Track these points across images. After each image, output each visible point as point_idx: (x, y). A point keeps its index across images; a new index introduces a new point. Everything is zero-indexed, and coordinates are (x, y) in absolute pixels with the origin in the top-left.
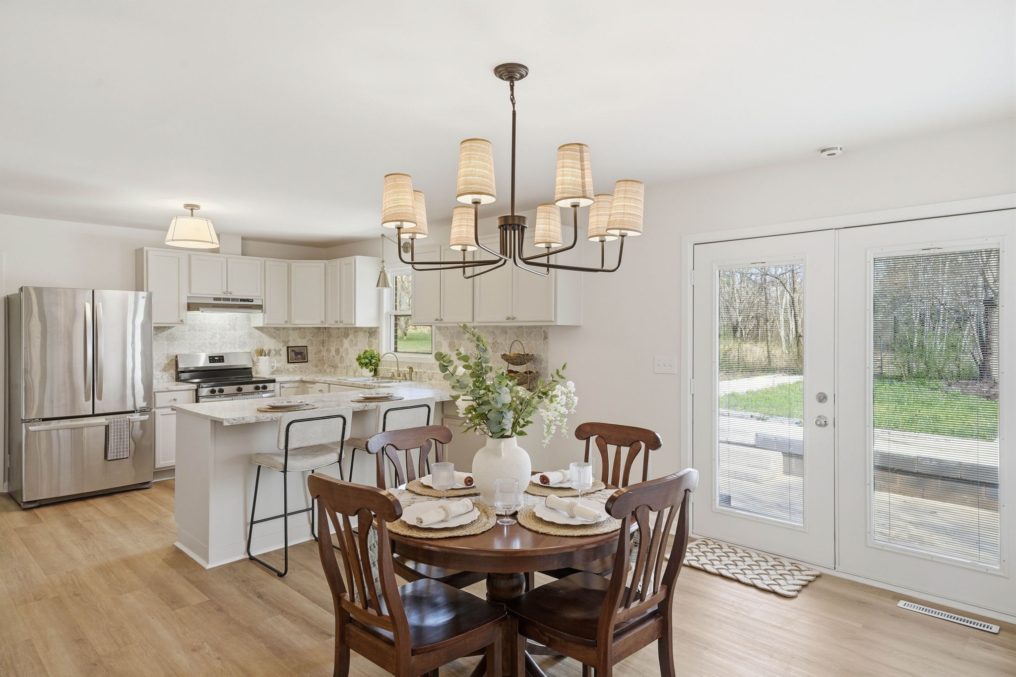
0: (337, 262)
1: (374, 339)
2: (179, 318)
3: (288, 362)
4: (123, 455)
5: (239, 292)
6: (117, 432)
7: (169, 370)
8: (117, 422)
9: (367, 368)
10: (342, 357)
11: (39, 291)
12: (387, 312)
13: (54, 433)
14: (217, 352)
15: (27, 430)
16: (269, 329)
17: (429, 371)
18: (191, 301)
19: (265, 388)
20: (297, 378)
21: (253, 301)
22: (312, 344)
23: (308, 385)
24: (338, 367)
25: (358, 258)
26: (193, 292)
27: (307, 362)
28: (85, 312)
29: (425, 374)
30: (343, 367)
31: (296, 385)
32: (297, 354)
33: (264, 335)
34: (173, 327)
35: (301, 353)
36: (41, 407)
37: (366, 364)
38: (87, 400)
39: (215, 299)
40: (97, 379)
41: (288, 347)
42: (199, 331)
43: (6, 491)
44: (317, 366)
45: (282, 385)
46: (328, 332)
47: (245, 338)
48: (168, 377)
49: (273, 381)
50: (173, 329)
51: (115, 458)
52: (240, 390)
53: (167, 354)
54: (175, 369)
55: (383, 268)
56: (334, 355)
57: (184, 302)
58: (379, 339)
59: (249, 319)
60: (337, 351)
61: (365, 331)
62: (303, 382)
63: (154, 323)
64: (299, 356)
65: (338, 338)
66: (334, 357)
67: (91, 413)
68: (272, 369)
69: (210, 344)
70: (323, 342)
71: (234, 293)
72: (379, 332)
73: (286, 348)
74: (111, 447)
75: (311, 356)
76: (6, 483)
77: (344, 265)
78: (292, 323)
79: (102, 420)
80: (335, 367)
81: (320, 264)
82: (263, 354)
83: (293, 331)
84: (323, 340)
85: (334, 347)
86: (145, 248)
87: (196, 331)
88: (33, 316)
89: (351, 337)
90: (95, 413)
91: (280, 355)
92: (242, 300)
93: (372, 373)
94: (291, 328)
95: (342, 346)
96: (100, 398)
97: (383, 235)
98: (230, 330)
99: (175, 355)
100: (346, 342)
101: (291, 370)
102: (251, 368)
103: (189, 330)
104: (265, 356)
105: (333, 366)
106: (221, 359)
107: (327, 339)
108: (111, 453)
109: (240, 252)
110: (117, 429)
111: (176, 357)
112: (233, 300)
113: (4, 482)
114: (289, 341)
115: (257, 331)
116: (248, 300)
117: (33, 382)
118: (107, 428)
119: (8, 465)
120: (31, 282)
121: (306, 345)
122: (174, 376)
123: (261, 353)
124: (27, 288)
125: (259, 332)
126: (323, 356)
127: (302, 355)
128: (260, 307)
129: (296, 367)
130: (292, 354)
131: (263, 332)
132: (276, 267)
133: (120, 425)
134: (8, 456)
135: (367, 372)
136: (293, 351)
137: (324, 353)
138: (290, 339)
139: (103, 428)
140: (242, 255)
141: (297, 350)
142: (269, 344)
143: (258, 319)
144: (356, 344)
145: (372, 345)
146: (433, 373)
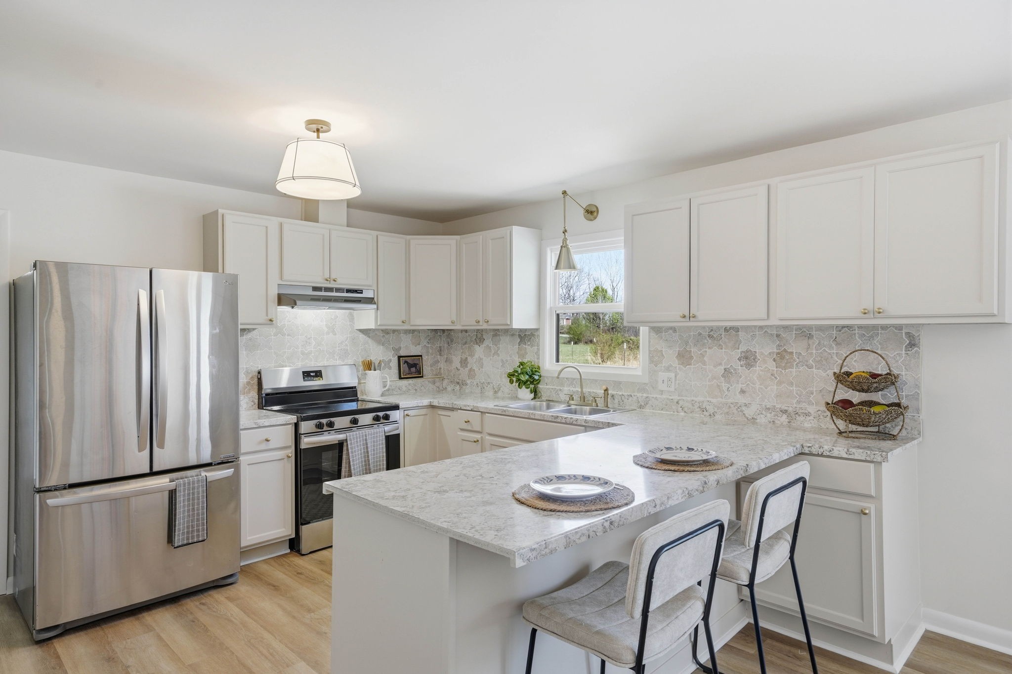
0: (479, 237)
1: (529, 345)
2: (267, 315)
3: (400, 378)
4: (198, 536)
5: (345, 280)
6: (189, 500)
7: (249, 392)
8: (189, 483)
9: (527, 388)
10: (471, 370)
11: (63, 267)
12: (551, 307)
13: (85, 508)
14: (312, 366)
15: (43, 505)
16: (376, 332)
17: (639, 395)
18: (283, 292)
19: (387, 417)
20: (426, 402)
21: (362, 293)
22: (428, 352)
23: (441, 412)
24: (466, 385)
25: (515, 229)
26: (285, 277)
27: (422, 377)
28: (138, 304)
29: (630, 399)
30: (475, 383)
31: (424, 411)
32: (410, 366)
33: (370, 341)
34: (254, 329)
35: (415, 365)
36: (66, 465)
37: (525, 383)
38: (140, 449)
39: (315, 289)
40: (157, 415)
41: (399, 357)
42: (288, 335)
43: (10, 592)
44: (434, 383)
45: (406, 412)
46: (449, 336)
47: (346, 345)
48: (247, 403)
49: (396, 407)
50: (254, 332)
51: (185, 542)
52: (355, 421)
53: (246, 368)
54: (256, 390)
55: (565, 240)
56: (459, 368)
57: (274, 292)
58: (538, 345)
59: (352, 318)
60: (464, 362)
61: (513, 335)
62: (432, 407)
63: (241, 324)
64: (413, 369)
65: (466, 343)
66: (458, 370)
67: (148, 471)
68: (384, 388)
69: (303, 353)
70: (440, 350)
71: (339, 281)
72: (538, 336)
73: (396, 358)
74: (179, 524)
75: (427, 369)
76: (11, 579)
77: (490, 241)
78: (412, 323)
79: (163, 481)
80: (461, 384)
81: (452, 240)
82: (373, 368)
83: (405, 335)
84: (440, 347)
85: (459, 357)
86: (221, 211)
87: (284, 335)
88: (54, 311)
89: (488, 342)
90: (155, 469)
91: (390, 368)
92: (348, 291)
93: (532, 395)
94: (403, 330)
95: (472, 355)
96: (161, 446)
97: (564, 193)
98: (328, 333)
99: (257, 370)
100: (479, 350)
101: (404, 389)
102: (355, 387)
103: (275, 335)
104: (375, 370)
105: (458, 383)
106: (318, 374)
107: (446, 345)
108: (179, 535)
109: (344, 221)
110: (189, 494)
111: (259, 373)
112: (338, 290)
113: (8, 577)
114: (400, 348)
115: (361, 336)
116: (356, 291)
117: (53, 424)
118: (172, 494)
119: (13, 551)
120: (51, 254)
121: (420, 354)
122: (256, 401)
123: (369, 366)
124: (44, 263)
125: (363, 335)
126: (440, 368)
127: (416, 368)
128: (370, 301)
129: (409, 384)
130: (404, 367)
131: (369, 337)
132: (392, 243)
133: (194, 488)
134: (13, 537)
135: (525, 394)
136: (406, 362)
137: (442, 365)
138: (402, 346)
139: (166, 494)
140: (347, 227)
141: (409, 360)
142: (377, 353)
143: (367, 318)
144: (496, 353)
145: (526, 353)
146: (647, 397)
